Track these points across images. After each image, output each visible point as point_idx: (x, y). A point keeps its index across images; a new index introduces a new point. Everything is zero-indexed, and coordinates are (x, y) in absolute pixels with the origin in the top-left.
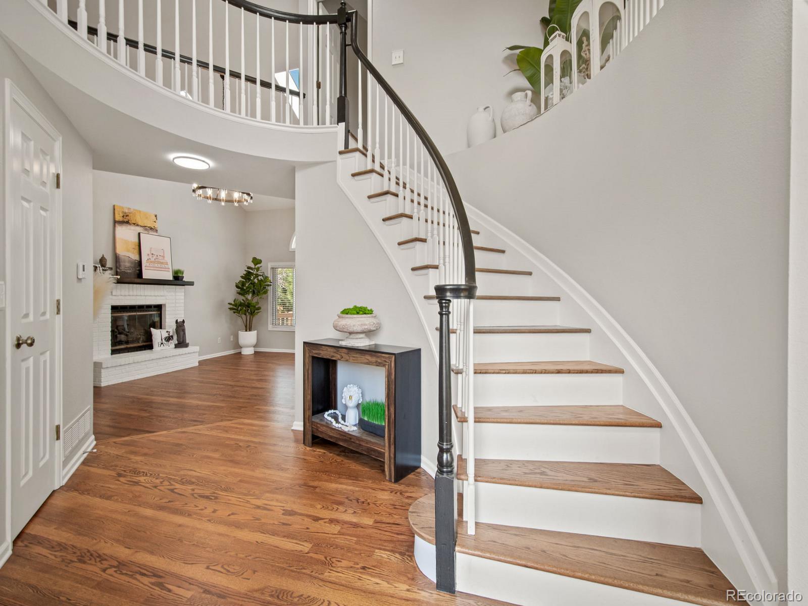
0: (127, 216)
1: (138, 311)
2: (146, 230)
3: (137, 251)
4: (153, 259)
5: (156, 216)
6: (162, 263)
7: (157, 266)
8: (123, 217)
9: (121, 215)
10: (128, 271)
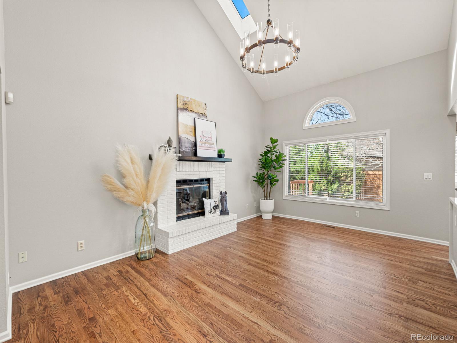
0: (186, 104)
1: (195, 184)
2: (199, 116)
3: (193, 133)
4: (204, 141)
5: (205, 104)
6: (210, 144)
7: (207, 146)
8: (183, 104)
9: (182, 103)
10: (188, 151)
